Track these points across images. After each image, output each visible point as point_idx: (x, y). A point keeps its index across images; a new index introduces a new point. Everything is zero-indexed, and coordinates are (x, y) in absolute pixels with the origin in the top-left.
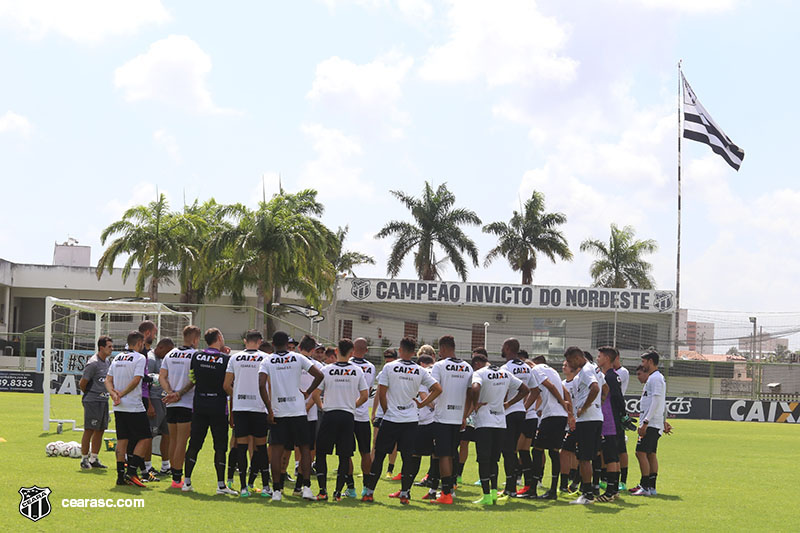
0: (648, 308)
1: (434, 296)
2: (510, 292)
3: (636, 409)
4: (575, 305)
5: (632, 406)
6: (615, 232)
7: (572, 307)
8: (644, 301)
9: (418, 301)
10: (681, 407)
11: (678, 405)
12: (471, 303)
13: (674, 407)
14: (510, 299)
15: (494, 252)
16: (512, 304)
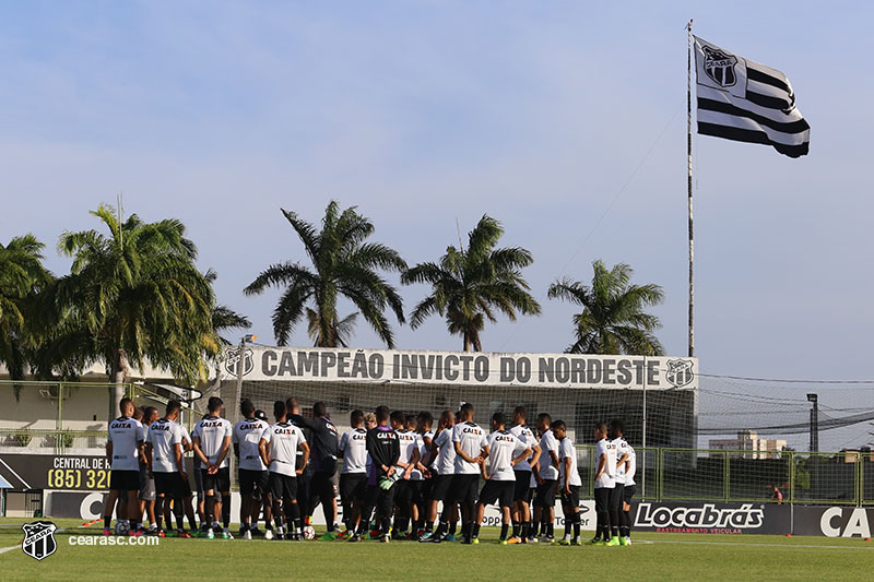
0: (658, 383)
1: (346, 370)
2: (456, 363)
3: (684, 522)
4: (551, 380)
5: (679, 517)
6: (599, 271)
7: (547, 384)
8: (652, 373)
9: (324, 379)
10: (749, 518)
11: (744, 515)
12: (401, 381)
13: (739, 518)
14: (456, 373)
15: (424, 307)
16: (460, 381)
